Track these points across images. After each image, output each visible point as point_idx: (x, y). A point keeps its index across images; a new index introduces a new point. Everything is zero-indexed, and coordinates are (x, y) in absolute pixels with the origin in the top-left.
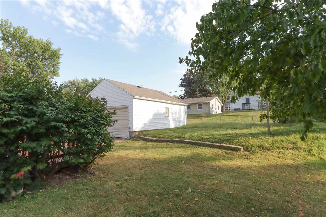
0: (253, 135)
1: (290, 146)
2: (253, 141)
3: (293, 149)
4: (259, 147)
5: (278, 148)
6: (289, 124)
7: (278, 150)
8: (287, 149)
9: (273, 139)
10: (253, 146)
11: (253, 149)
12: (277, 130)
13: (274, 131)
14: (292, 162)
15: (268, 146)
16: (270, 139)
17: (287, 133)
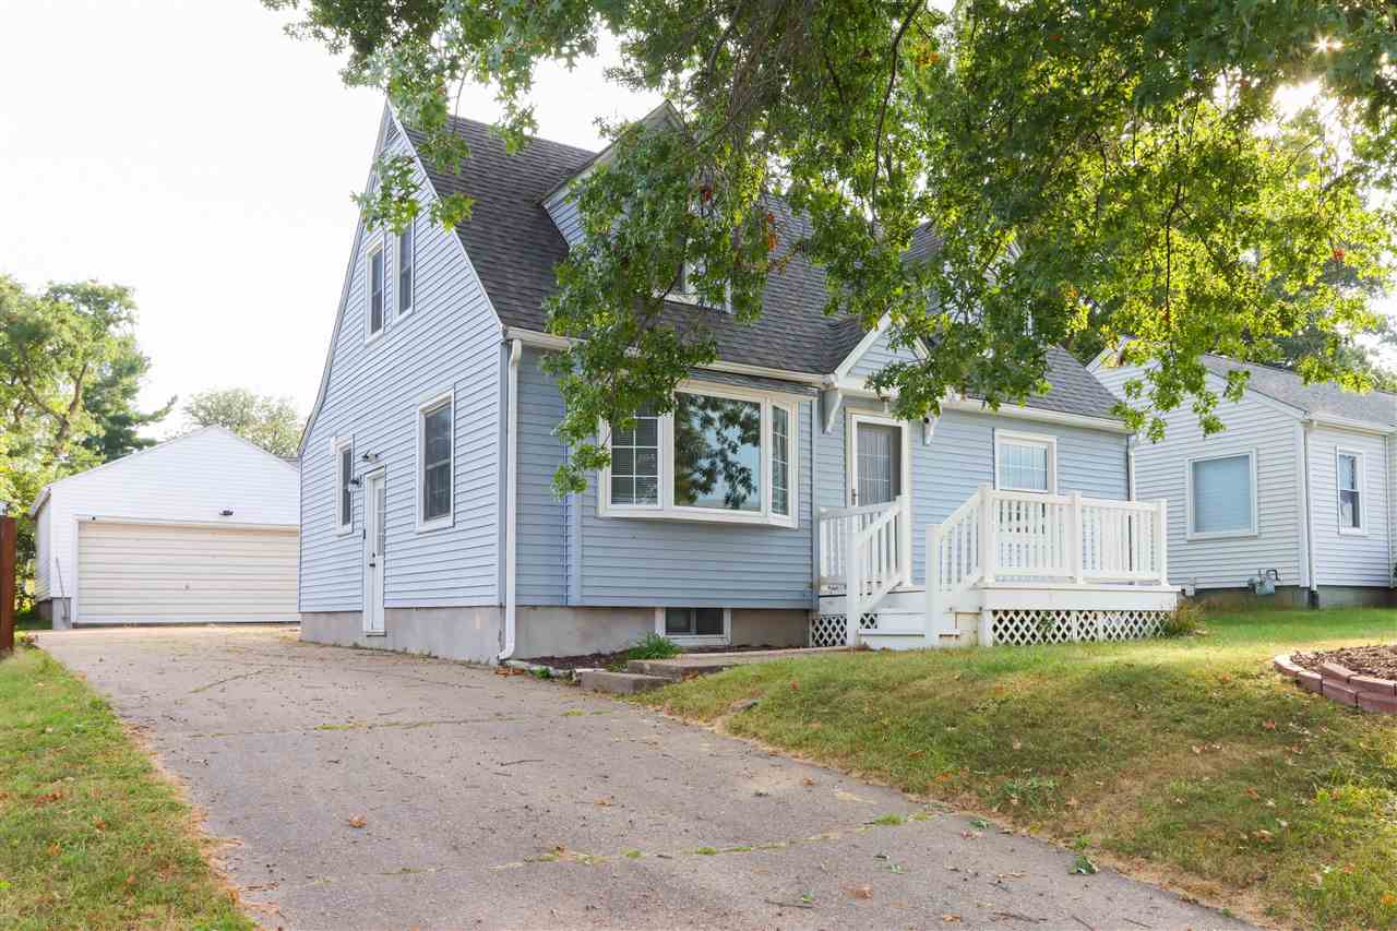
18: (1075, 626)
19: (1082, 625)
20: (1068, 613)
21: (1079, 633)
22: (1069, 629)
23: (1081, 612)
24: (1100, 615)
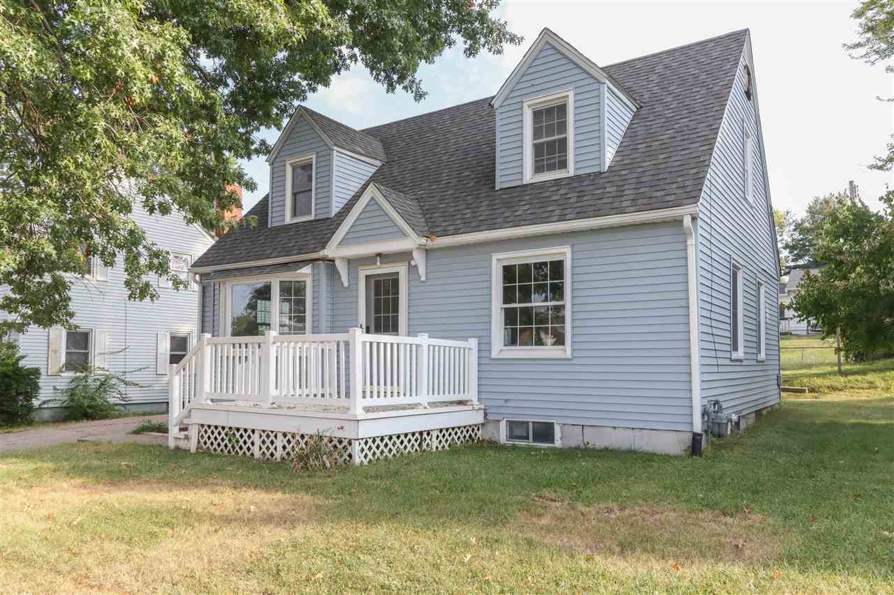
0: (818, 375)
1: (866, 385)
2: (819, 381)
3: (869, 388)
4: (828, 387)
5: (852, 388)
6: (871, 362)
7: (851, 390)
8: (863, 389)
9: (846, 379)
10: (821, 387)
11: (821, 389)
12: (850, 370)
13: (847, 370)
14: (866, 398)
15: (840, 387)
16: (842, 379)
17: (864, 373)
18: (258, 442)
19: (264, 442)
20: (253, 431)
21: (261, 448)
22: (253, 444)
23: (264, 431)
24: (280, 437)
